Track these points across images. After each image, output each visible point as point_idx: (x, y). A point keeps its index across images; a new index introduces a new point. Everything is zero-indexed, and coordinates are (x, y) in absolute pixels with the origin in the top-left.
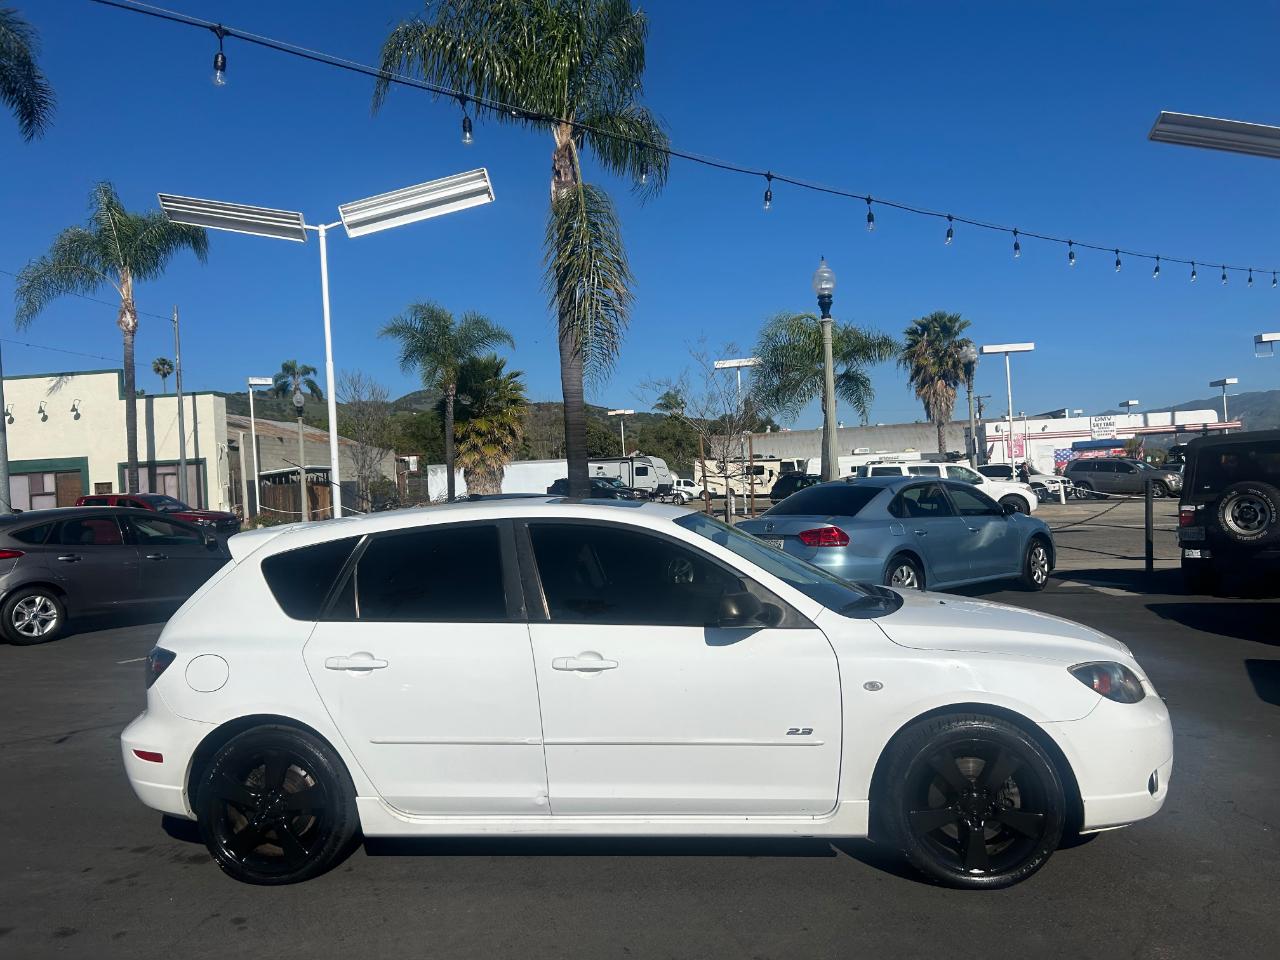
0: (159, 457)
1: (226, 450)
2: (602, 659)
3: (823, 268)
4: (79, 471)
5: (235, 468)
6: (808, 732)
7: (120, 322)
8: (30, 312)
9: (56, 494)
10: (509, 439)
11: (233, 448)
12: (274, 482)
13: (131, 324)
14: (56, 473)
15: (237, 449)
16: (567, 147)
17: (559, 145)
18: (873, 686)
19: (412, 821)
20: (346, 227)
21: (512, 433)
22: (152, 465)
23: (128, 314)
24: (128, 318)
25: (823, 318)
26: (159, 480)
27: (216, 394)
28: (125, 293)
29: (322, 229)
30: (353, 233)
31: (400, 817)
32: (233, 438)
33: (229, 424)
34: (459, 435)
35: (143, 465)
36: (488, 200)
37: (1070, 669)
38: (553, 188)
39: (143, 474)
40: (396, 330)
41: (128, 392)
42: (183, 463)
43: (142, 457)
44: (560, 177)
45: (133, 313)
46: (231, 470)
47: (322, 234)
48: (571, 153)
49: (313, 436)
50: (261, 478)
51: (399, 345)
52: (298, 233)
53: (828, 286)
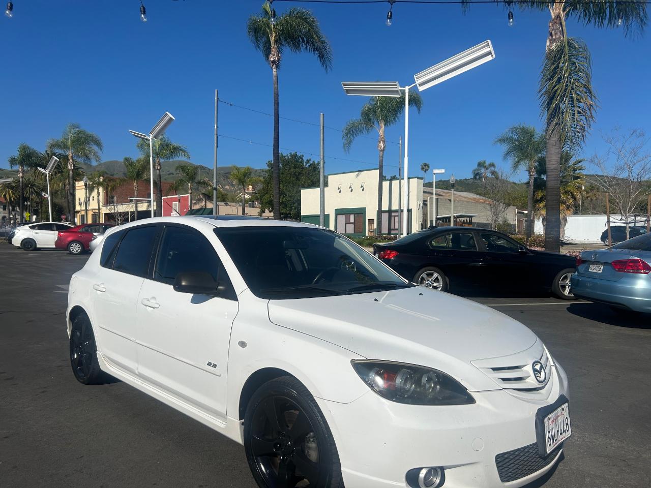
0: (393, 208)
1: (421, 205)
4: (362, 214)
5: (425, 214)
6: (215, 366)
7: (379, 146)
8: (349, 143)
9: (354, 223)
10: (571, 201)
11: (425, 203)
12: (443, 221)
13: (382, 147)
14: (355, 214)
15: (427, 205)
16: (558, 16)
17: (553, 16)
18: (243, 344)
20: (418, 86)
21: (574, 197)
22: (390, 212)
23: (382, 143)
24: (382, 144)
26: (393, 218)
27: (418, 178)
28: (381, 132)
29: (407, 89)
30: (421, 89)
31: (107, 365)
32: (426, 199)
33: (424, 192)
34: (539, 197)
35: (385, 212)
36: (491, 58)
37: (352, 361)
38: (548, 44)
39: (385, 217)
40: (502, 140)
41: (382, 178)
42: (400, 211)
43: (385, 207)
44: (552, 36)
45: (384, 142)
46: (423, 215)
47: (407, 91)
48: (560, 20)
49: (474, 199)
50: (438, 219)
52: (396, 92)
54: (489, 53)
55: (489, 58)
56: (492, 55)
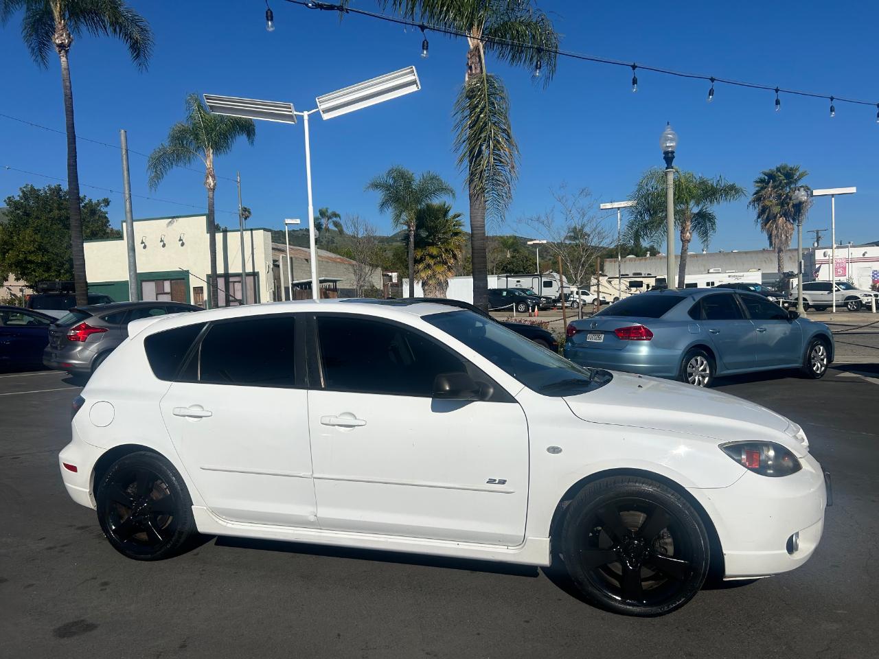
0: (231, 271)
1: (272, 266)
2: (356, 418)
3: (669, 131)
4: (183, 279)
5: (277, 278)
6: (503, 482)
7: (206, 183)
8: (158, 177)
9: (171, 293)
10: (452, 261)
11: (276, 266)
12: (302, 288)
13: (212, 184)
14: (171, 280)
15: (278, 266)
16: (477, 48)
17: (471, 47)
18: (555, 450)
19: (229, 525)
20: (322, 113)
21: (455, 256)
22: (227, 276)
23: (210, 177)
24: (210, 180)
25: (667, 169)
26: (231, 285)
27: (265, 230)
28: (208, 164)
29: (306, 114)
30: (326, 117)
31: (220, 522)
32: (276, 259)
33: (273, 249)
34: (418, 257)
35: (220, 276)
36: (416, 89)
37: (721, 446)
38: (467, 79)
39: (221, 282)
40: (376, 186)
41: (213, 228)
42: (244, 275)
43: (220, 270)
44: (471, 70)
45: (213, 177)
46: (274, 280)
47: (306, 118)
48: (479, 52)
49: (329, 258)
50: (294, 285)
51: (380, 195)
52: (290, 117)
53: (672, 144)
54: (414, 82)
55: (413, 89)
56: (417, 85)
